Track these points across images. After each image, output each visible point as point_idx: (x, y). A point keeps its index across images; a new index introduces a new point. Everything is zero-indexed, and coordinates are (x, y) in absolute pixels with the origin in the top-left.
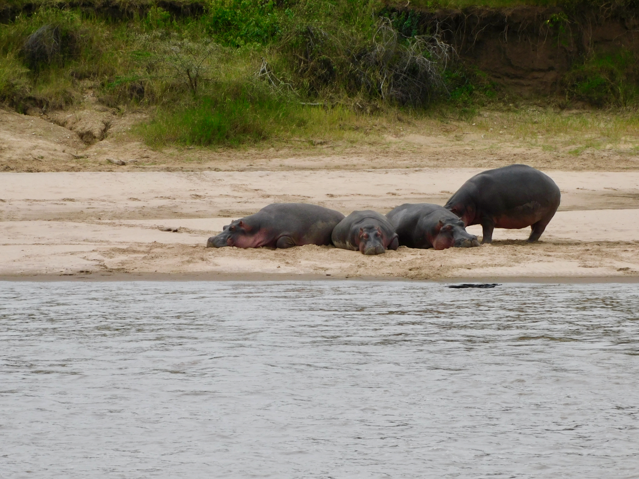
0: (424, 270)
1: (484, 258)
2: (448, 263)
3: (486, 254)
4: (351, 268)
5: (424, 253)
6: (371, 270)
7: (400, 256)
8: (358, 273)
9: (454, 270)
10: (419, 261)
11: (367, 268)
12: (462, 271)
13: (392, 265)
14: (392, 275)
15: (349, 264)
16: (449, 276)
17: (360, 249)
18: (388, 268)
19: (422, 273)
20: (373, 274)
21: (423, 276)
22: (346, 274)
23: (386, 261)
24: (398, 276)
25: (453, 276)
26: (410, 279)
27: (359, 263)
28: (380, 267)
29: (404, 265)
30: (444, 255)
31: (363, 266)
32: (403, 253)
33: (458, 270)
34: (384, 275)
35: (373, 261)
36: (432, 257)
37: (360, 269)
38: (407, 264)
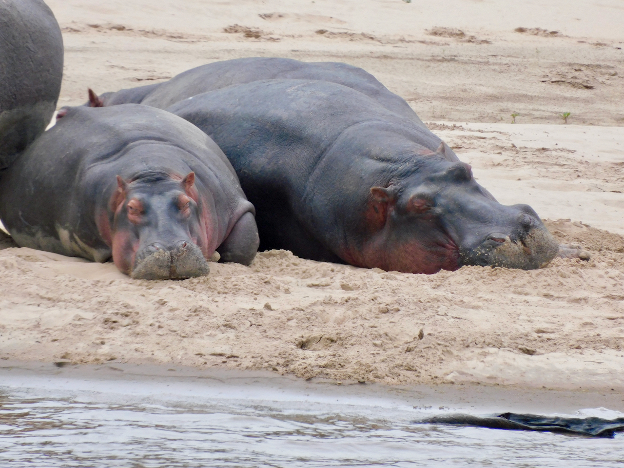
0: (356, 348)
1: (586, 313)
2: (447, 327)
3: (595, 296)
4: (78, 327)
5: (359, 283)
6: (154, 338)
7: (266, 289)
8: (105, 349)
9: (467, 353)
10: (338, 312)
11: (138, 329)
12: (500, 361)
13: (235, 323)
14: (232, 363)
15: (71, 314)
16: (449, 378)
17: (115, 257)
18: (220, 336)
19: (347, 361)
20: (161, 356)
21: (349, 370)
22: (55, 351)
23: (212, 307)
24: (257, 367)
25: (463, 378)
26: (302, 382)
27: (109, 312)
28: (188, 330)
29: (281, 326)
30: (434, 293)
31: (126, 321)
32: (278, 279)
33: (485, 354)
34: (202, 360)
35: (163, 303)
36: (386, 299)
37: (113, 334)
38: (293, 323)
